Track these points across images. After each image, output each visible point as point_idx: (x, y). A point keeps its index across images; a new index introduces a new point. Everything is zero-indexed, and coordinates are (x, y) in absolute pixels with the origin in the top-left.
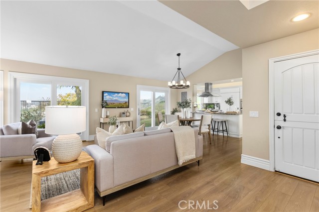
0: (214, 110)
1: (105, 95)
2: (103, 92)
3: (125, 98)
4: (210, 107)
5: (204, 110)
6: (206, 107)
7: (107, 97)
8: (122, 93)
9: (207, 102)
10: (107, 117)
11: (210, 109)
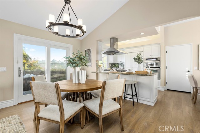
0: (119, 69)
4: (115, 67)
5: (110, 69)
6: (112, 66)
9: (113, 62)
11: (115, 68)
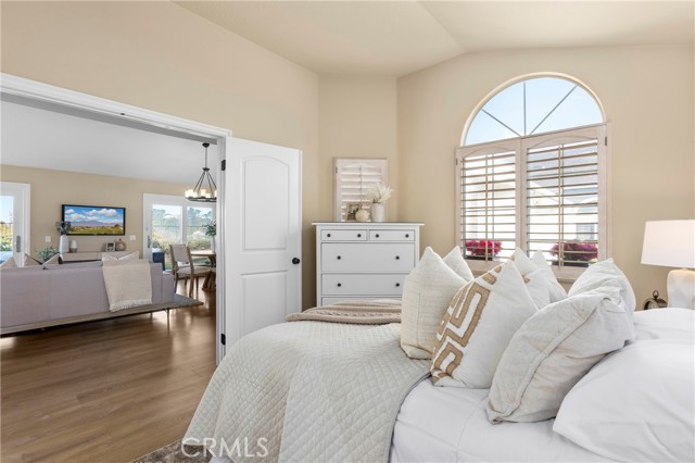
1: (66, 212)
2: (63, 206)
3: (114, 217)
7: (72, 216)
8: (108, 208)
10: (71, 251)
